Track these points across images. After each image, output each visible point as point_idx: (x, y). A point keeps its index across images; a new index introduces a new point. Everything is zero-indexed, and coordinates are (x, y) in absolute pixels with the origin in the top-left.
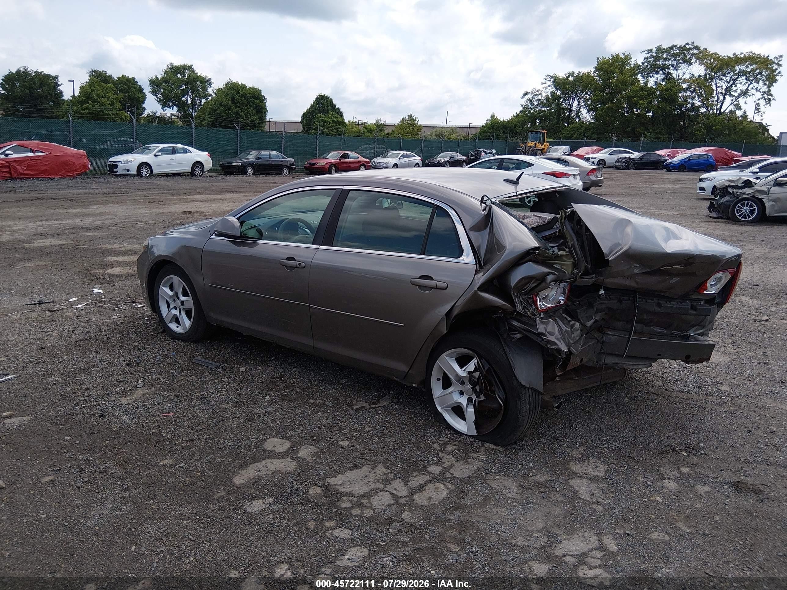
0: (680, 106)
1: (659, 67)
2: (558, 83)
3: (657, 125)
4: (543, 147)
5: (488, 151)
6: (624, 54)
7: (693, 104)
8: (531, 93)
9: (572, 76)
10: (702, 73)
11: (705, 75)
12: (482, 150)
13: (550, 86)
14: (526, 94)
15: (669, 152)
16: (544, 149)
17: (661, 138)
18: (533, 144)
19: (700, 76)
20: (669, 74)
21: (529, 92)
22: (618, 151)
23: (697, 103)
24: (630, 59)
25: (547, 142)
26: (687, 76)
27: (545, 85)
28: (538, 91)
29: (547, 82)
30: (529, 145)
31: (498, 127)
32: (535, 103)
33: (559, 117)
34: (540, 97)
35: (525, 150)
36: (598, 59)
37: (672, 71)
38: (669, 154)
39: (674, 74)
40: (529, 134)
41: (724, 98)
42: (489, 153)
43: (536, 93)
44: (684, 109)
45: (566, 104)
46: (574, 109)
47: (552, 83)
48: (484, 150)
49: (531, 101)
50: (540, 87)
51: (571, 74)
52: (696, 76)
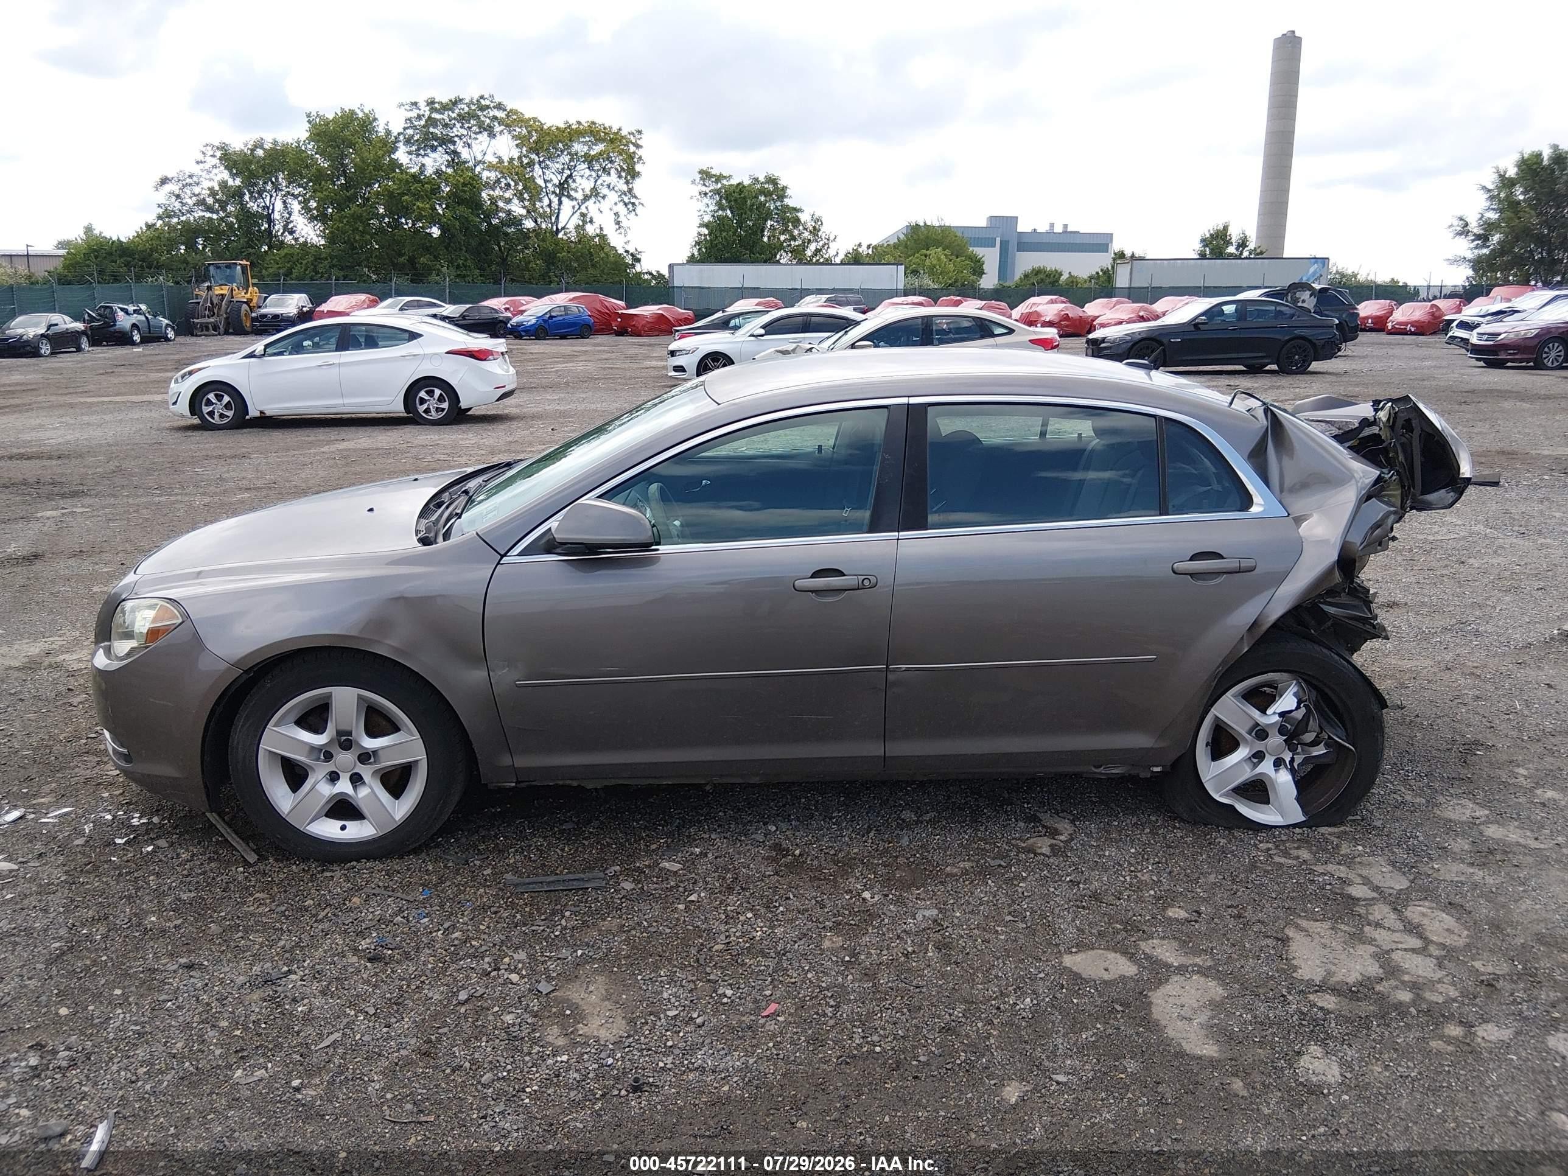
0: (488, 217)
1: (435, 138)
2: (231, 160)
3: (455, 251)
4: (249, 295)
5: (131, 308)
6: (362, 111)
7: (509, 213)
8: (176, 179)
9: (262, 147)
10: (515, 153)
11: (520, 158)
12: (115, 306)
13: (215, 167)
14: (164, 181)
15: (507, 303)
16: (252, 300)
17: (468, 276)
18: (225, 291)
19: (512, 160)
20: (455, 153)
21: (169, 176)
22: (416, 304)
23: (517, 209)
24: (375, 119)
25: (254, 285)
26: (490, 158)
27: (207, 166)
28: (191, 176)
29: (208, 159)
30: (217, 292)
31: (111, 254)
32: (190, 202)
33: (248, 233)
34: (197, 190)
35: (212, 303)
36: (308, 116)
37: (460, 147)
38: (507, 306)
39: (465, 154)
40: (211, 268)
41: (560, 203)
42: (135, 311)
43: (188, 181)
44: (495, 221)
45: (258, 206)
46: (276, 216)
47: (218, 161)
48: (121, 306)
49: (178, 196)
50: (196, 169)
51: (259, 145)
52: (506, 159)
